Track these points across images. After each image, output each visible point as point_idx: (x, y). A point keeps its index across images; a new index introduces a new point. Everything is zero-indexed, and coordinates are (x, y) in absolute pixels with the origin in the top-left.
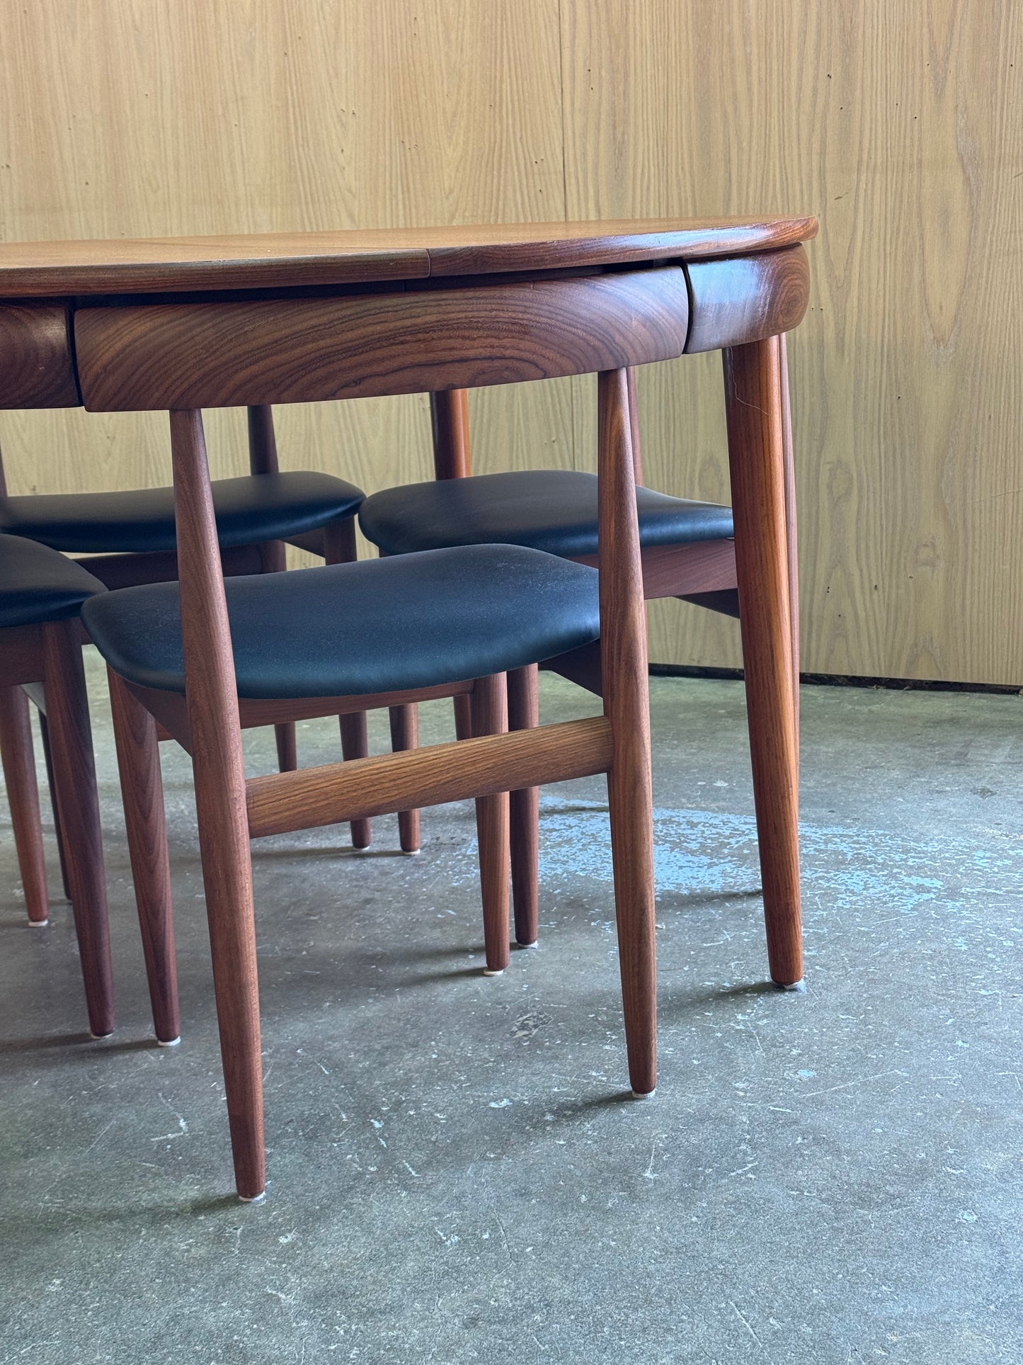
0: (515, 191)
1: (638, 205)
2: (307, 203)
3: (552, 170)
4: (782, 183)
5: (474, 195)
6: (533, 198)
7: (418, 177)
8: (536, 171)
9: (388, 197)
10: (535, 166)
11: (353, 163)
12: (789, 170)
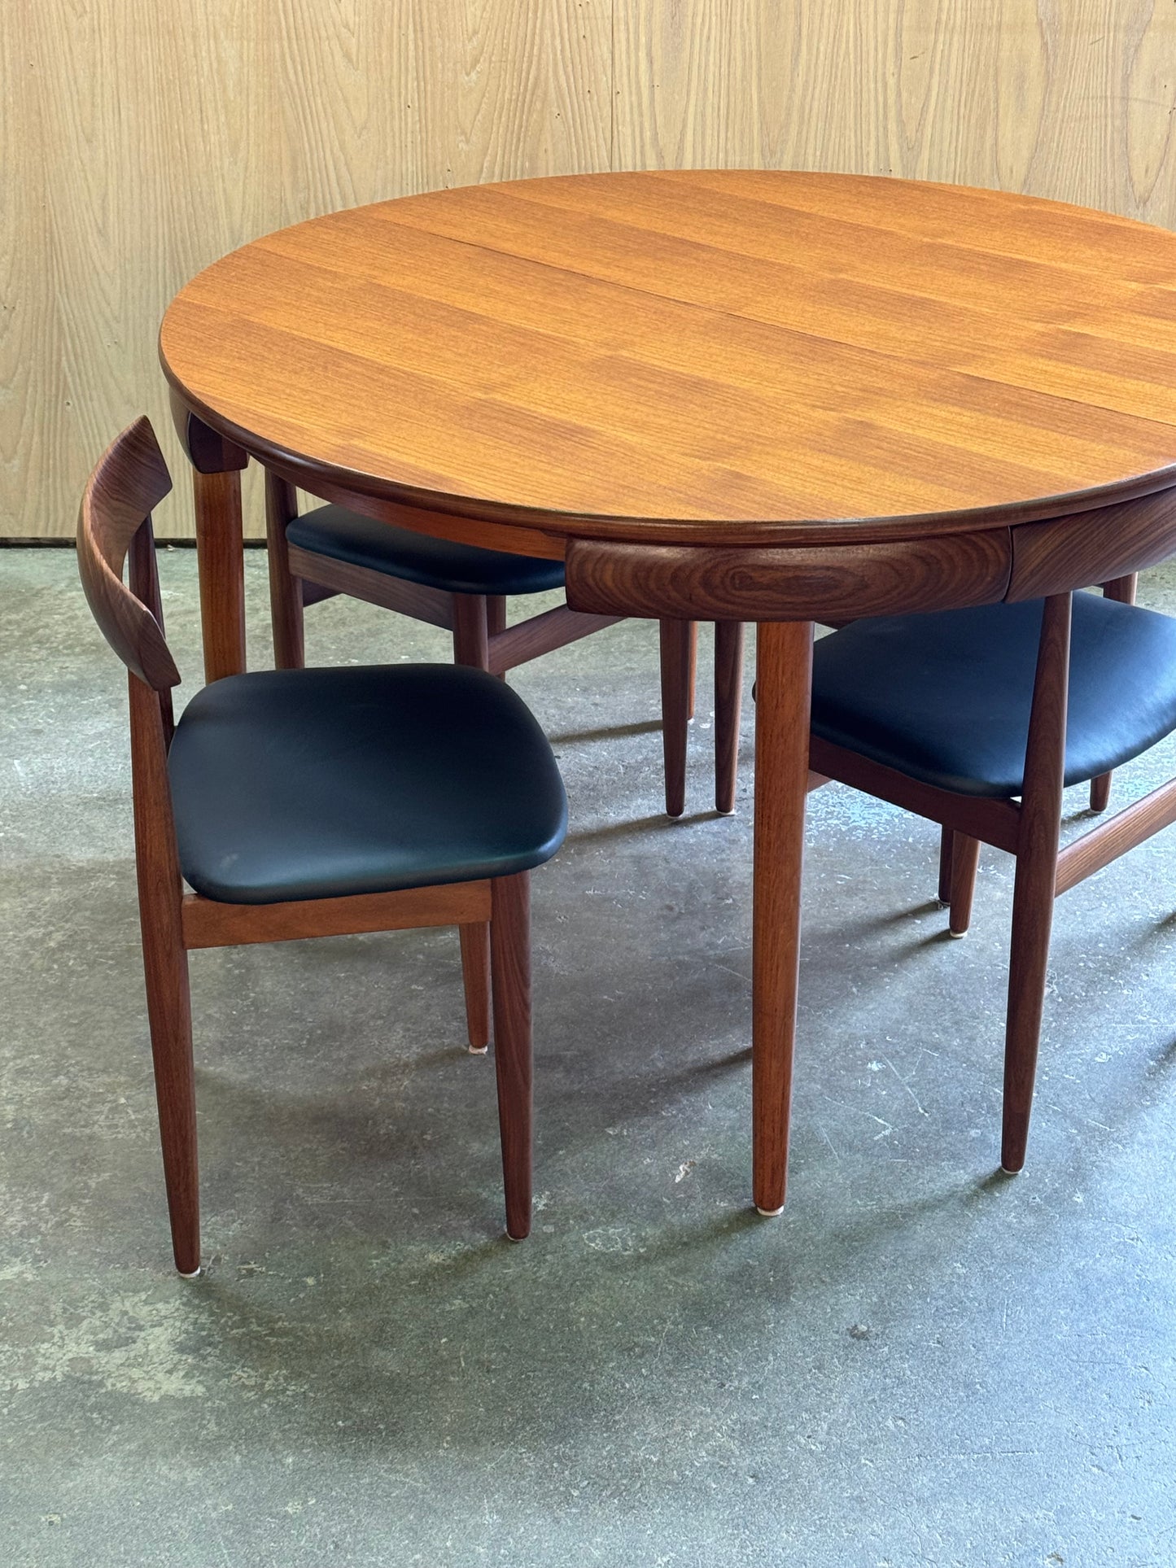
1: (696, 57)
2: (289, 38)
4: (856, 40)
5: (503, 37)
6: (575, 45)
7: (435, 14)
8: (579, 16)
9: (395, 36)
12: (864, 26)
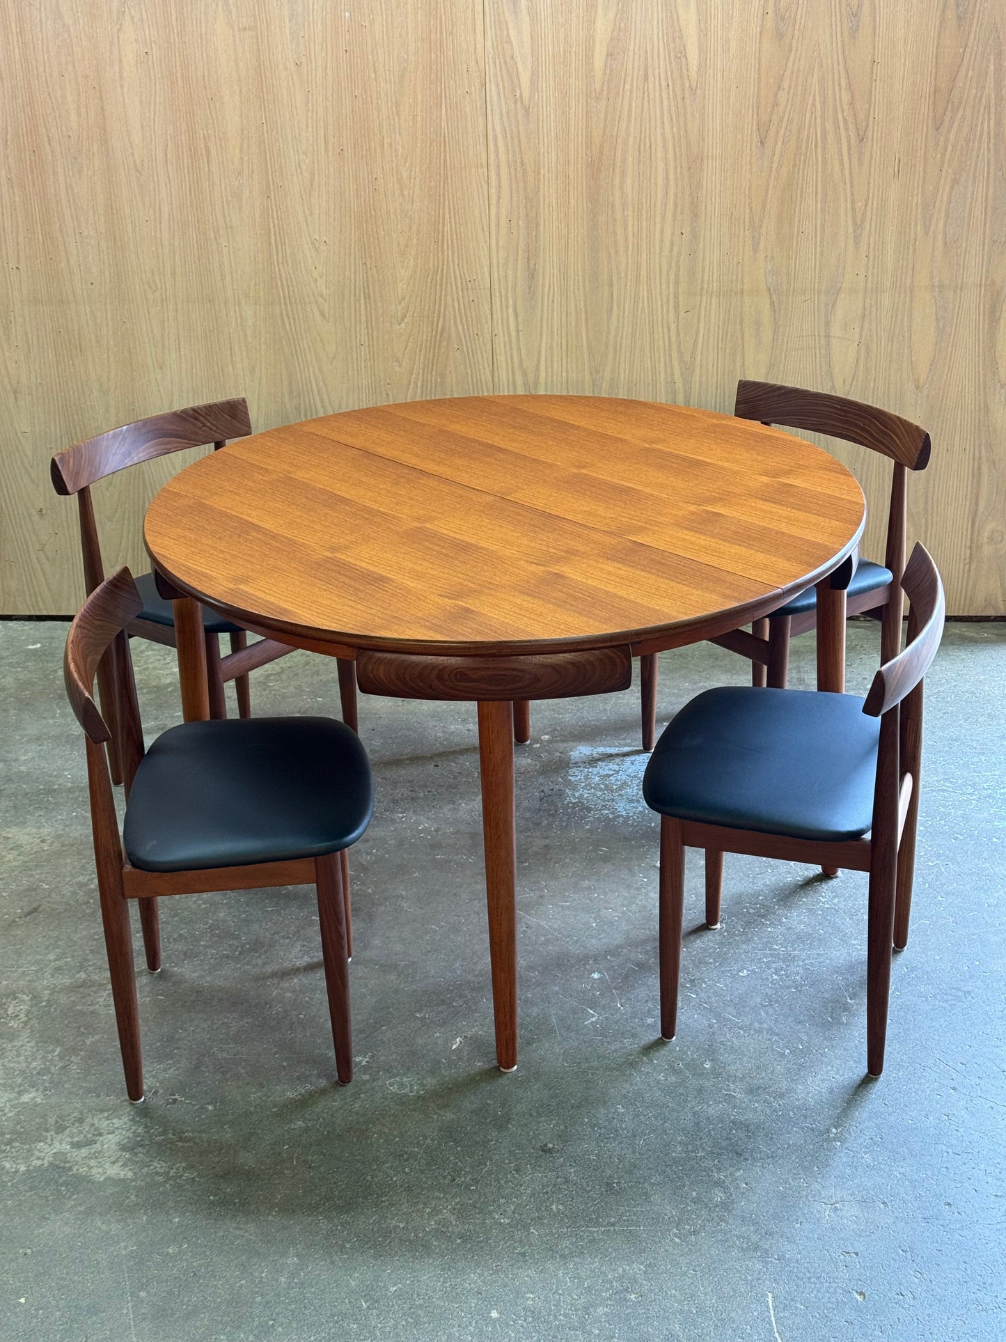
0: (453, 300)
1: (545, 312)
2: (285, 304)
3: (482, 287)
4: (648, 301)
5: (421, 302)
6: (467, 305)
7: (377, 287)
8: (470, 287)
9: (352, 301)
10: (469, 284)
11: (325, 276)
12: (653, 293)
